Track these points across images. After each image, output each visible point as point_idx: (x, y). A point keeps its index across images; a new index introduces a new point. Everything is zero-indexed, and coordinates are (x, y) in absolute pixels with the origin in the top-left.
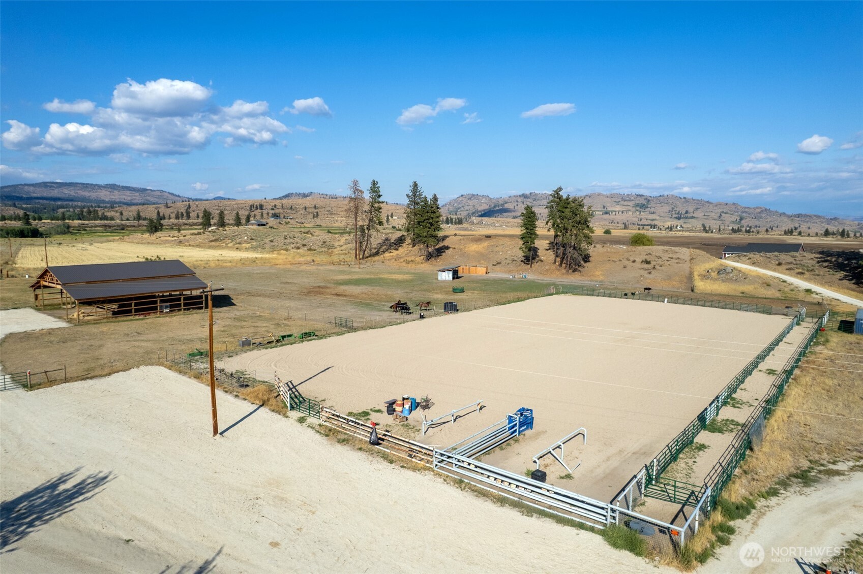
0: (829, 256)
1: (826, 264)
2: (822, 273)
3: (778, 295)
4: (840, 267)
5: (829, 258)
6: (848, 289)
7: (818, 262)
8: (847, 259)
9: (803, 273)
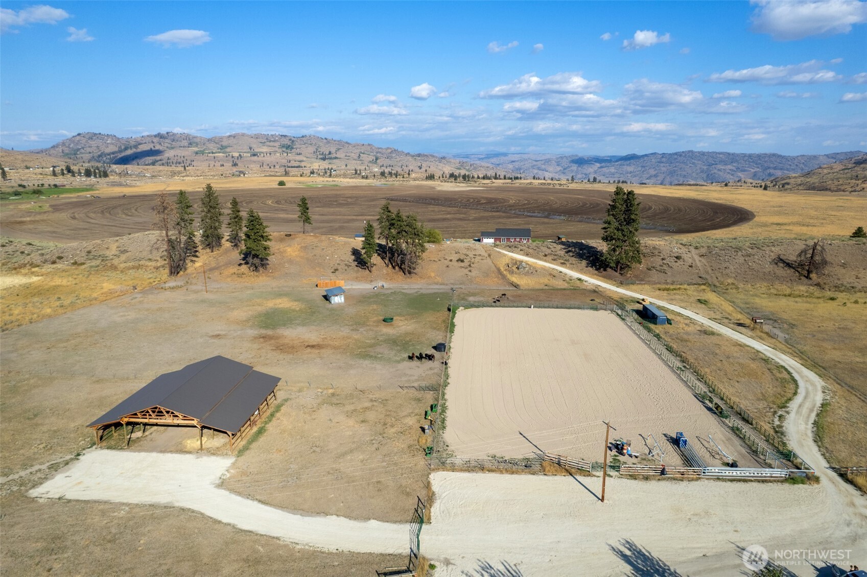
0: (569, 247)
1: (571, 254)
2: (574, 262)
3: (566, 285)
4: (580, 256)
5: (570, 249)
6: (596, 274)
7: (567, 252)
8: (581, 249)
9: (564, 263)
